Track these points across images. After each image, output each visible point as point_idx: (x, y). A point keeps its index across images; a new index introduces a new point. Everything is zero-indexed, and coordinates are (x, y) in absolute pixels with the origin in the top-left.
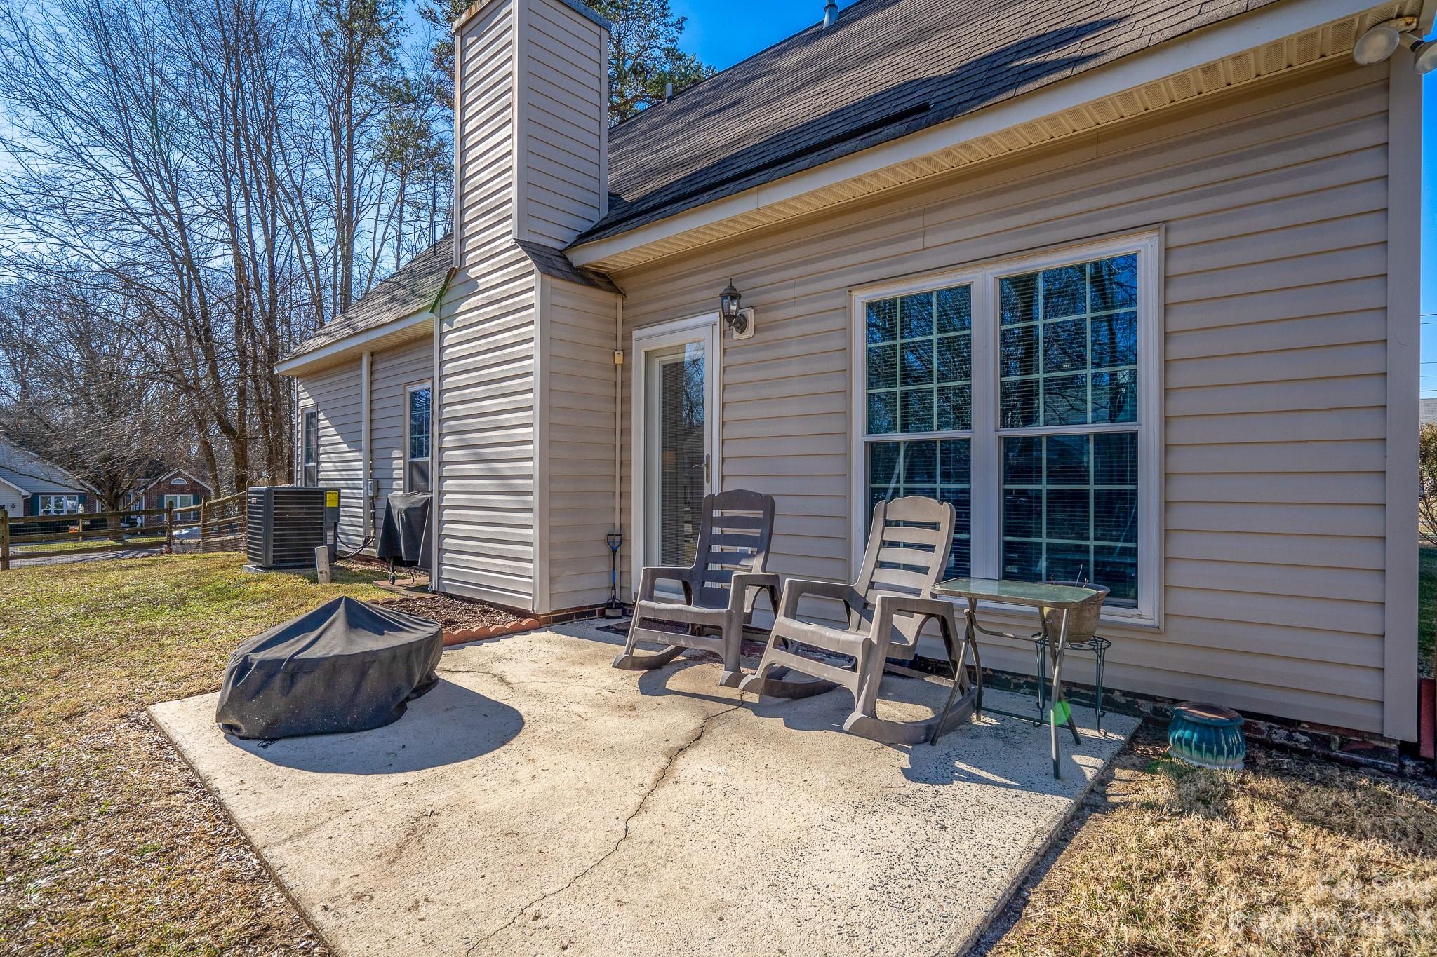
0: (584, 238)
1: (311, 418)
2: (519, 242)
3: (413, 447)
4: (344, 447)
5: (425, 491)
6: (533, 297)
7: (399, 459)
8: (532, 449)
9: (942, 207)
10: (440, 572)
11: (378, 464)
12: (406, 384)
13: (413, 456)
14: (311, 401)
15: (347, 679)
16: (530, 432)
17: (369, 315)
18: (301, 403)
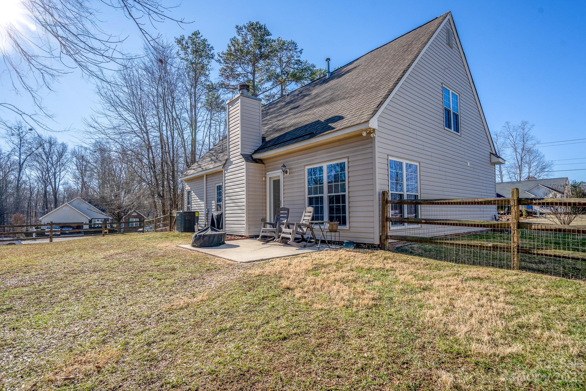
0: (256, 152)
1: (189, 193)
2: (241, 154)
3: (218, 200)
4: (199, 200)
5: (221, 211)
6: (244, 167)
7: (214, 203)
8: (244, 200)
9: (319, 151)
10: (225, 229)
11: (208, 205)
12: (215, 184)
13: (218, 202)
14: (189, 188)
15: (212, 238)
16: (244, 196)
17: (205, 164)
18: (186, 188)
